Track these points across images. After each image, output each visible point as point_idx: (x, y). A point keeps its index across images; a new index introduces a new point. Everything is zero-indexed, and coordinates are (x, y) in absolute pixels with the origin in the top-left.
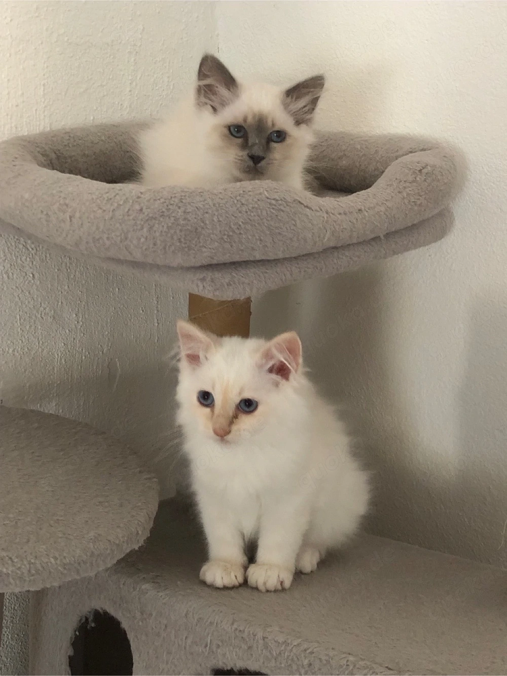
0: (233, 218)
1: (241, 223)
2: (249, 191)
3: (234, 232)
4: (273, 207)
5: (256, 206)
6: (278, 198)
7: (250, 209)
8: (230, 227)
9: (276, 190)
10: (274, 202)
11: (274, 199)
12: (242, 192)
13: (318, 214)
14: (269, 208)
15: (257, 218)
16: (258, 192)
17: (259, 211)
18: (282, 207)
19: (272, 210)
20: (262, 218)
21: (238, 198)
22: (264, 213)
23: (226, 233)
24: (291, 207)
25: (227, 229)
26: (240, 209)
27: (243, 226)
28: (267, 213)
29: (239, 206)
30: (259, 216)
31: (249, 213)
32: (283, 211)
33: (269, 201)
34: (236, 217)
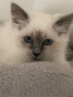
2: (37, 69)
5: (40, 77)
7: (36, 78)
12: (33, 69)
16: (41, 69)
17: (41, 80)
18: (53, 78)
19: (48, 79)
20: (42, 83)
23: (23, 91)
26: (31, 79)
27: (32, 88)
31: (36, 81)
33: (46, 74)
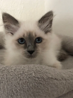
0: (15, 87)
1: (18, 90)
3: (14, 94)
4: (36, 82)
5: (27, 81)
6: (39, 77)
7: (24, 82)
8: (13, 91)
9: (39, 72)
10: (37, 79)
11: (37, 78)
13: (61, 82)
14: (34, 82)
15: (27, 87)
16: (30, 73)
17: (29, 84)
18: (41, 82)
19: (35, 84)
20: (29, 87)
21: (19, 76)
22: (31, 85)
23: (10, 94)
24: (46, 81)
25: (11, 92)
26: (19, 82)
27: (19, 92)
28: (32, 85)
29: (18, 80)
30: (28, 86)
31: (23, 85)
32: (41, 84)
33: (34, 78)
34: (16, 86)
